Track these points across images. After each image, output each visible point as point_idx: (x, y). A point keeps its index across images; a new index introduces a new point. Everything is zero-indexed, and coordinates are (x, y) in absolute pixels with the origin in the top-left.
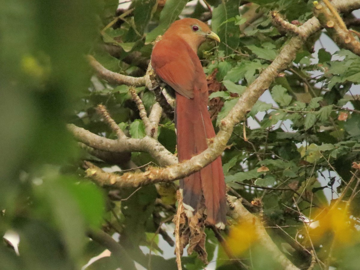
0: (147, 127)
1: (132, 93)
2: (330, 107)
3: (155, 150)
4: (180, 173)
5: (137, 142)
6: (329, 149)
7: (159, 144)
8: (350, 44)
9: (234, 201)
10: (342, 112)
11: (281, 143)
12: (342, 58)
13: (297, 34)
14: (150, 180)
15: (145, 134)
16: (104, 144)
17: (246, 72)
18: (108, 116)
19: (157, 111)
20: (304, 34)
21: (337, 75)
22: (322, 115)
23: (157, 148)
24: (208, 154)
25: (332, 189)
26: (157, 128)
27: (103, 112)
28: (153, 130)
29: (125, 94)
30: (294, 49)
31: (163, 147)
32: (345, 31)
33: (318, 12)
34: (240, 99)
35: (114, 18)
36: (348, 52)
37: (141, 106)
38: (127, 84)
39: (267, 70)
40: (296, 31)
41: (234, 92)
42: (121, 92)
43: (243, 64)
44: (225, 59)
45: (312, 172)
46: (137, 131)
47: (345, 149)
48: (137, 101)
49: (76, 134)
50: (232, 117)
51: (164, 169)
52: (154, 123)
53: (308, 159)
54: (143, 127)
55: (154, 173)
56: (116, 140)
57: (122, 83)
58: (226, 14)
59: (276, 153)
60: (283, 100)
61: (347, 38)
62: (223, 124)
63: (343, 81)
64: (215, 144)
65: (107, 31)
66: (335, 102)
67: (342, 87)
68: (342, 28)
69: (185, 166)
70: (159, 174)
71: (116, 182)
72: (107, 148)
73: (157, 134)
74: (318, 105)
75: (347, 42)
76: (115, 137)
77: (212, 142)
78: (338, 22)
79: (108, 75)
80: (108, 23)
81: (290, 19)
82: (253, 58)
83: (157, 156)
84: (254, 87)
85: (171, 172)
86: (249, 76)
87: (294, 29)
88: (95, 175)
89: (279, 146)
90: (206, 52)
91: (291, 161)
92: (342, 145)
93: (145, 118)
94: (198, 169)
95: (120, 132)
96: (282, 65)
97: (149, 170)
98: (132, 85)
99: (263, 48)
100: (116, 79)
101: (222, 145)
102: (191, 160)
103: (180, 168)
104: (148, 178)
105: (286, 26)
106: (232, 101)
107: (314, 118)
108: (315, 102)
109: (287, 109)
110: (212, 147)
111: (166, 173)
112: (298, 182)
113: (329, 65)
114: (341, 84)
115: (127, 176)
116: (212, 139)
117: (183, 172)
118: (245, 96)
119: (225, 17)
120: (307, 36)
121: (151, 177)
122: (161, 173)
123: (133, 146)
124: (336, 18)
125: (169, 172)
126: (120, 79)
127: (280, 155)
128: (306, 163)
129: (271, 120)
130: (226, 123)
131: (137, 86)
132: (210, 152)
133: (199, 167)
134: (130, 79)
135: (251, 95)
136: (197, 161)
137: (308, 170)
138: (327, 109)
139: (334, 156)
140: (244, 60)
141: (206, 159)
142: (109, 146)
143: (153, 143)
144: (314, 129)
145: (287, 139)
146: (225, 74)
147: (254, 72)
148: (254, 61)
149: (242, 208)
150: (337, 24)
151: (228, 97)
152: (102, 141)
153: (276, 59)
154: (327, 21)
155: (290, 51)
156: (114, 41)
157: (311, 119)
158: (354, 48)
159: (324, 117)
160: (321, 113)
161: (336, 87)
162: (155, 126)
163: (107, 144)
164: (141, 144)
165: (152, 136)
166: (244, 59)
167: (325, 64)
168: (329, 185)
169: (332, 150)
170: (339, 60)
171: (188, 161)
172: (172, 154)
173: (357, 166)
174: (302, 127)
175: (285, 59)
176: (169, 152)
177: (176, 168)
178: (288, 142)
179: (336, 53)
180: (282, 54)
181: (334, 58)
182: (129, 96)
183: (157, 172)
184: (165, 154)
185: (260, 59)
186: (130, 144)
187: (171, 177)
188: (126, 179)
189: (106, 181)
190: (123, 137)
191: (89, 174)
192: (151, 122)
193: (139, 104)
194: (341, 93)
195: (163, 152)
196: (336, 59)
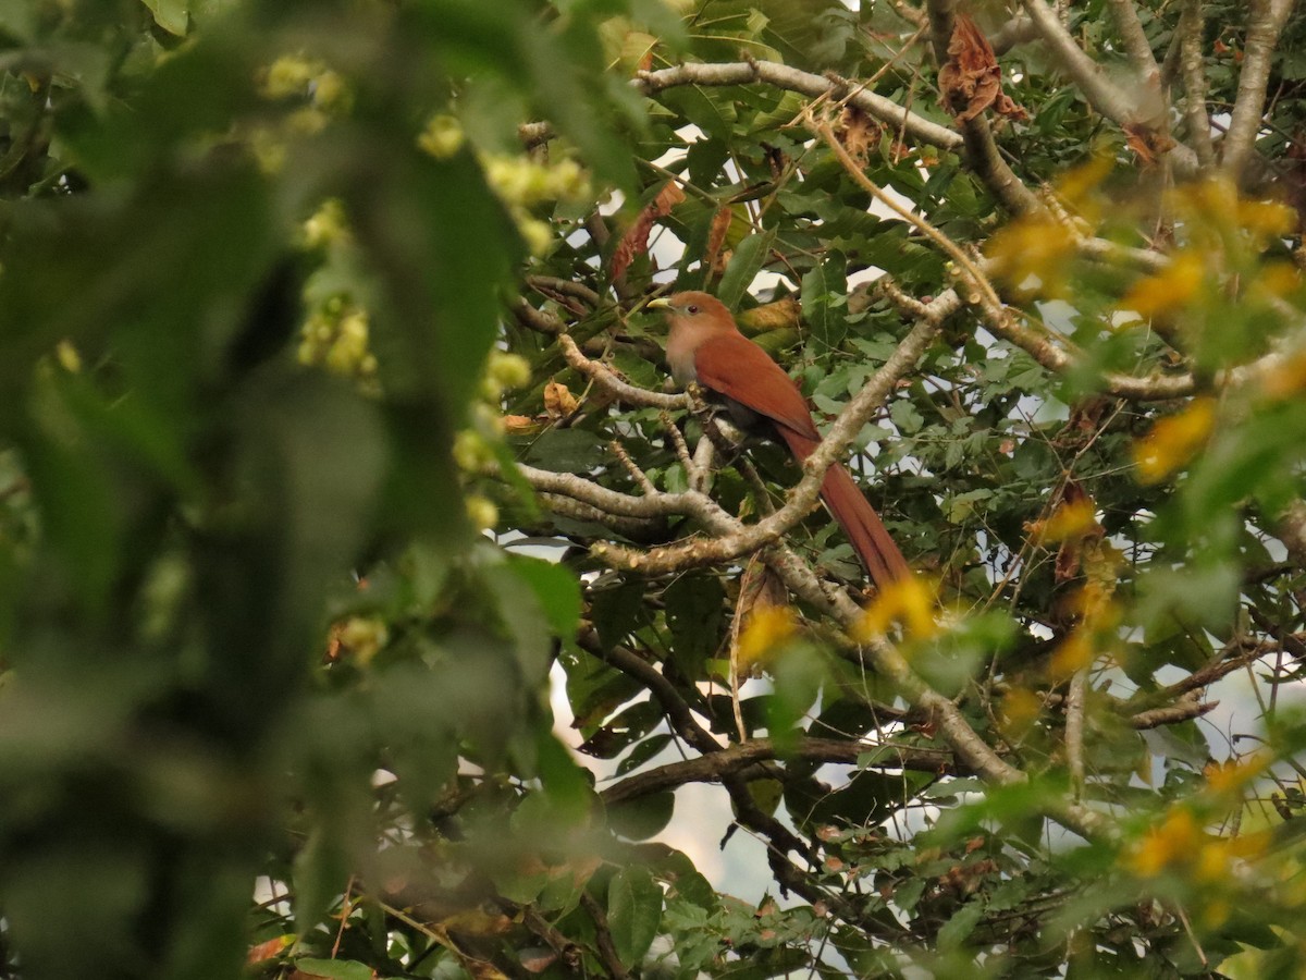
0: (690, 474)
1: (664, 420)
2: (986, 432)
3: (705, 511)
4: (743, 546)
5: (675, 500)
6: (985, 497)
7: (711, 501)
8: (1007, 329)
9: (835, 589)
10: (1005, 440)
11: (910, 494)
12: (1002, 354)
13: (924, 317)
14: (694, 558)
15: (688, 486)
16: (621, 504)
17: (849, 381)
18: (626, 459)
19: (705, 448)
20: (935, 316)
21: (996, 382)
22: (974, 445)
23: (708, 507)
24: (786, 515)
25: (994, 566)
26: (707, 475)
27: (618, 452)
28: (700, 480)
29: (656, 422)
30: (920, 341)
31: (717, 506)
32: (998, 309)
33: (954, 280)
34: (836, 424)
35: (643, 296)
36: (1007, 344)
37: (681, 441)
38: (657, 406)
39: (878, 375)
40: (922, 311)
41: (830, 412)
42: (650, 418)
43: (845, 368)
44: (815, 362)
45: (960, 539)
46: (676, 483)
47: (1009, 497)
48: (673, 433)
49: (577, 490)
50: (823, 454)
51: (717, 542)
52: (702, 468)
53: (955, 519)
54: (685, 475)
55: (700, 548)
56: (641, 498)
57: (650, 405)
58: (825, 283)
59: (903, 511)
60: (909, 423)
61: (1002, 320)
62: (810, 465)
63: (1006, 390)
64: (797, 498)
65: (632, 319)
66: (995, 425)
67: (1004, 400)
68: (993, 303)
69: (750, 534)
70: (709, 548)
71: (639, 565)
72: (626, 510)
73: (707, 486)
74: (966, 430)
75: (1003, 325)
76: (641, 493)
77: (793, 495)
78: (987, 295)
79: (626, 393)
80: (634, 305)
81: (919, 295)
82: (860, 358)
83: (707, 520)
84: (858, 404)
85: (728, 546)
86: (853, 387)
87: (920, 308)
88: (604, 553)
89: (907, 500)
90: (784, 351)
91: (927, 523)
92: (1006, 489)
93: (688, 460)
94: (770, 539)
95: (647, 484)
96: (901, 367)
97: (691, 543)
98: (664, 408)
99: (875, 341)
100: (641, 399)
101: (809, 500)
102: (759, 525)
103: (741, 538)
104: (690, 556)
105: (907, 304)
106: (827, 426)
107: (960, 449)
108: (961, 425)
109: (916, 439)
110: (793, 502)
111: (720, 547)
112: (939, 557)
113: (983, 366)
114: (1002, 396)
115: (657, 554)
116: (792, 490)
117: (747, 544)
118: (843, 419)
119: (822, 288)
120: (940, 318)
121: (695, 554)
122: (712, 547)
123: (669, 505)
124: (983, 288)
125: (724, 546)
126: (645, 399)
127: (909, 513)
128: (952, 526)
129: (891, 456)
130: (814, 463)
131: (673, 409)
132: (789, 512)
133: (772, 535)
134: (663, 399)
135: (853, 417)
136: (769, 526)
137: (954, 536)
138: (980, 436)
139: (992, 506)
140: (846, 363)
141: (784, 523)
142: (629, 508)
143: (701, 500)
144: (962, 470)
145: (920, 488)
146: (815, 385)
147: (862, 380)
148: (863, 364)
149: (850, 603)
150: (985, 299)
151: (821, 421)
152: (618, 500)
153: (892, 358)
154: (969, 293)
155: (914, 344)
156: (644, 334)
157: (956, 451)
158: (1014, 337)
159: (976, 447)
160: (972, 441)
161: (995, 401)
162: (703, 473)
163: (626, 504)
164: (682, 501)
165: (699, 489)
166: (846, 360)
167: (976, 364)
168: (989, 559)
169: (989, 499)
170: (999, 357)
171: (755, 527)
172: (731, 518)
173: (1030, 527)
174: (943, 467)
175: (907, 357)
176: (728, 515)
177: (736, 538)
178: (921, 492)
179: (993, 346)
180: (902, 350)
181: (991, 354)
182: (661, 425)
183: (706, 545)
184: (722, 517)
185: (871, 359)
186: (663, 503)
187: (728, 554)
188: (655, 558)
189: (622, 563)
190: (653, 493)
191: (594, 554)
192: (697, 466)
193: (676, 438)
194: (1003, 410)
195: (717, 514)
196: (994, 356)
